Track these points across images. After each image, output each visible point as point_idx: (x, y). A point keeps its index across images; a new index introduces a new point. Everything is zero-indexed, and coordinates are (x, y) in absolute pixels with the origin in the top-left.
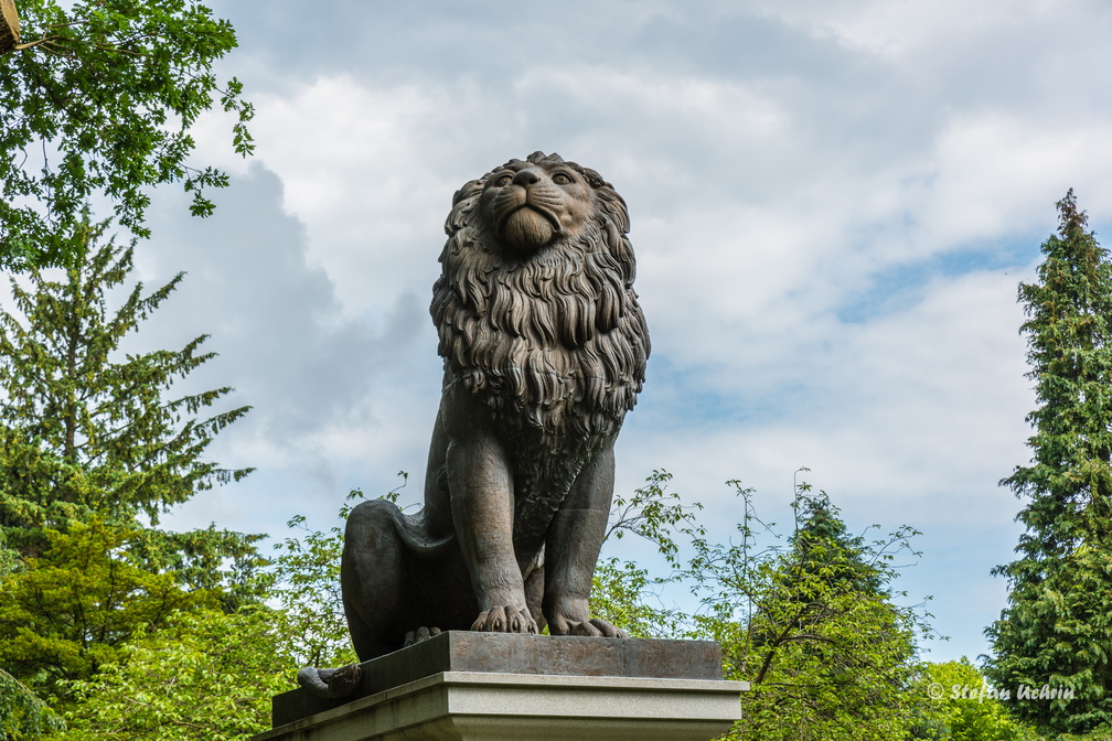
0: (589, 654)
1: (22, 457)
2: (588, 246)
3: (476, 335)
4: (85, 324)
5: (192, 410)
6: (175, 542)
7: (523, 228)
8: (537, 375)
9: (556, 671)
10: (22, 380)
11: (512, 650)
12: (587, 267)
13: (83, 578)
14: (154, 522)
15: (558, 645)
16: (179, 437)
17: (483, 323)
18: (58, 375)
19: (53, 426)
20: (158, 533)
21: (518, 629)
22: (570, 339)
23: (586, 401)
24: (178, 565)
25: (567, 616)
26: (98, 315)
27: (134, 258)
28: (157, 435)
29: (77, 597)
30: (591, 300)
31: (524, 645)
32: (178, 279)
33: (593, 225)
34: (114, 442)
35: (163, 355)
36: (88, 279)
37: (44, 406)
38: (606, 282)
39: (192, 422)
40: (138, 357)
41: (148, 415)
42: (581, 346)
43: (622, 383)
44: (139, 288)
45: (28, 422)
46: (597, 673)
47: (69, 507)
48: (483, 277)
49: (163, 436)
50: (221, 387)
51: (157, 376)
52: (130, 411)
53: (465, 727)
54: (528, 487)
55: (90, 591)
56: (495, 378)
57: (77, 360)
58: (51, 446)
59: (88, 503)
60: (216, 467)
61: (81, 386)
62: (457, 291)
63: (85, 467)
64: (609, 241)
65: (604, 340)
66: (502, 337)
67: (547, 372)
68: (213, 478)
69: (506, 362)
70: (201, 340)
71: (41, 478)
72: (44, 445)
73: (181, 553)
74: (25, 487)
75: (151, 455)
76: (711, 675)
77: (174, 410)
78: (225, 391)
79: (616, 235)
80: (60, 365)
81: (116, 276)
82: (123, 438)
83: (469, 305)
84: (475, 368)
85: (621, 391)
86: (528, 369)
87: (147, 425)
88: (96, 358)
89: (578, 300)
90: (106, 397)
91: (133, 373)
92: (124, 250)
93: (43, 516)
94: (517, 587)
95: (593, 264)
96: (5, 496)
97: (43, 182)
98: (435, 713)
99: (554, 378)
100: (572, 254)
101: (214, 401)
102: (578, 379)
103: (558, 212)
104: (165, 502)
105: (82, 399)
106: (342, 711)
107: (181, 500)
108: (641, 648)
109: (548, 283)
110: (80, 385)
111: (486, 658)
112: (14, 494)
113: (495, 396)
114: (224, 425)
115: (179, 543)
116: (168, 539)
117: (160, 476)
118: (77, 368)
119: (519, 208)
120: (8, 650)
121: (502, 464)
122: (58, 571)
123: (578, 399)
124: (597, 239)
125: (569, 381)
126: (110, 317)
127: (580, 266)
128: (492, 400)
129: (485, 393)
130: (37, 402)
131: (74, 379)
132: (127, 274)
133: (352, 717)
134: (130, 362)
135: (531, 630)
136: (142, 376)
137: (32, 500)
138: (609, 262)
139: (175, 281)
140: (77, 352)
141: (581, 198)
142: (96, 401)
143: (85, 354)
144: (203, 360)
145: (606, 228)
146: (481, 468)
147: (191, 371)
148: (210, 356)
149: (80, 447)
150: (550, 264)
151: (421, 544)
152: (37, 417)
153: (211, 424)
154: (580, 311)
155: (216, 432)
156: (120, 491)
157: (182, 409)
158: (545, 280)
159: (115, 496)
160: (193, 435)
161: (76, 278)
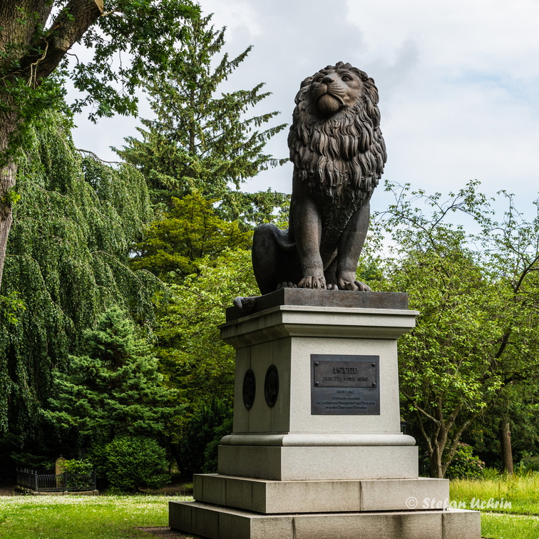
0: (347, 298)
1: (166, 152)
2: (357, 111)
3: (304, 154)
4: (199, 77)
5: (257, 125)
6: (248, 199)
7: (325, 104)
8: (330, 173)
9: (332, 305)
10: (165, 109)
11: (312, 296)
12: (355, 121)
13: (189, 225)
14: (238, 187)
15: (333, 294)
16: (250, 141)
17: (307, 148)
18: (184, 106)
19: (182, 134)
20: (239, 193)
21: (316, 287)
22: (346, 155)
23: (352, 185)
24: (250, 210)
25: (345, 279)
26: (205, 71)
27: (225, 39)
28: (238, 140)
29: (187, 234)
30: (356, 137)
31: (317, 294)
32: (249, 49)
33: (361, 100)
34: (215, 143)
35: (242, 93)
36: (200, 50)
37: (178, 122)
38: (364, 129)
39: (257, 133)
40: (228, 94)
41: (233, 128)
42: (351, 159)
43: (370, 176)
44: (226, 56)
45: (170, 132)
46: (350, 306)
47: (191, 180)
48: (308, 126)
49: (241, 140)
50: (273, 112)
51: (237, 106)
52: (224, 126)
53: (290, 328)
54: (328, 222)
55: (194, 231)
56: (311, 174)
57: (195, 97)
58: (182, 145)
59: (201, 178)
60: (271, 157)
61: (198, 112)
62: (297, 132)
63: (200, 157)
64: (367, 109)
65: (362, 156)
66: (315, 155)
67: (334, 171)
68: (268, 163)
69: (316, 167)
70: (261, 85)
71: (176, 163)
72: (179, 144)
73: (253, 204)
74: (168, 168)
75: (236, 150)
76: (403, 308)
77: (248, 125)
78: (276, 113)
79: (371, 105)
80: (185, 100)
81: (216, 48)
82: (219, 141)
83: (301, 139)
84: (303, 169)
85: (370, 179)
86: (326, 170)
87: (232, 134)
88: (205, 96)
89: (350, 138)
90: (211, 118)
91: (224, 105)
92: (220, 33)
93: (178, 184)
94: (319, 267)
95: (358, 120)
96: (157, 173)
97: (120, 73)
98: (278, 323)
99: (338, 174)
100: (349, 116)
101: (270, 119)
102: (349, 174)
103: (342, 96)
104: (242, 177)
105: (198, 119)
106: (247, 318)
107: (252, 175)
108: (371, 296)
109: (337, 130)
110: (196, 111)
111: (300, 300)
112: (162, 172)
113: (312, 182)
114: (274, 134)
115: (251, 199)
116: (245, 197)
117: (239, 163)
118: (195, 101)
119: (324, 94)
120: (153, 261)
121: (315, 212)
122: (177, 220)
123: (349, 183)
124: (361, 108)
125: (345, 175)
126: (212, 72)
127: (352, 121)
128: (310, 184)
129: (307, 180)
130: (175, 121)
131: (193, 108)
132: (222, 46)
133: (251, 321)
134: (223, 98)
135: (323, 287)
136: (230, 106)
137: (172, 175)
138: (366, 119)
139: (247, 51)
140: (195, 92)
141: (355, 88)
142: (206, 120)
143: (199, 94)
144: (264, 97)
145: (366, 102)
146: (305, 214)
147: (257, 103)
148: (268, 94)
149: (198, 145)
150: (339, 121)
151: (285, 244)
152: (174, 129)
153: (266, 134)
154: (350, 143)
155: (269, 138)
156: (218, 171)
157: (252, 124)
158: (335, 128)
159: (215, 174)
160: (257, 139)
161: (193, 51)
